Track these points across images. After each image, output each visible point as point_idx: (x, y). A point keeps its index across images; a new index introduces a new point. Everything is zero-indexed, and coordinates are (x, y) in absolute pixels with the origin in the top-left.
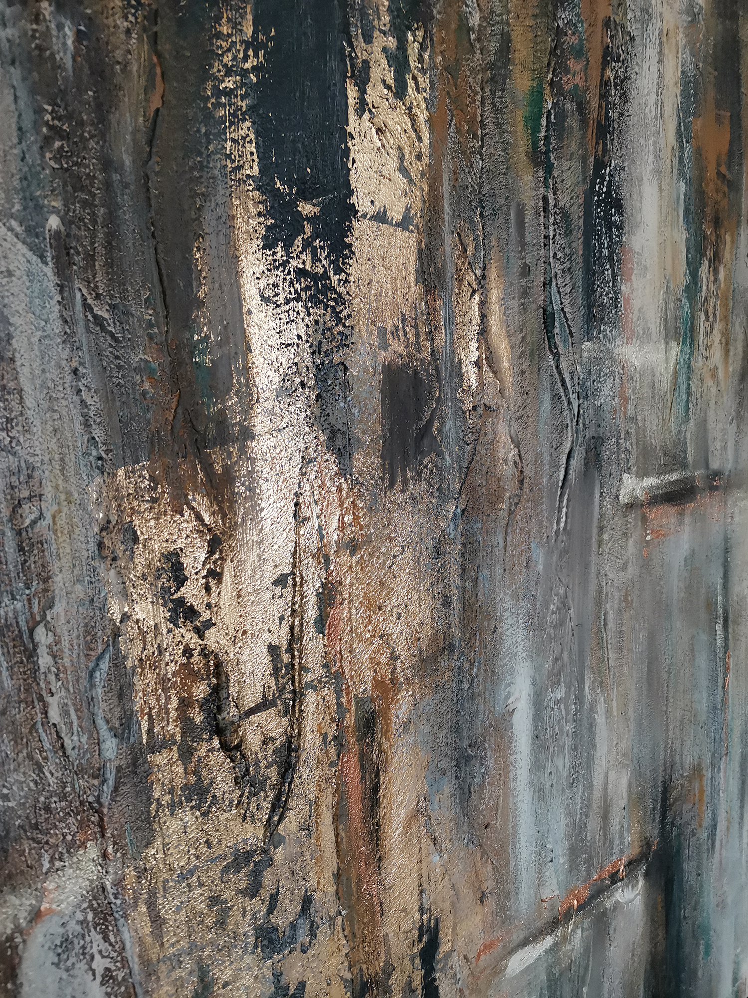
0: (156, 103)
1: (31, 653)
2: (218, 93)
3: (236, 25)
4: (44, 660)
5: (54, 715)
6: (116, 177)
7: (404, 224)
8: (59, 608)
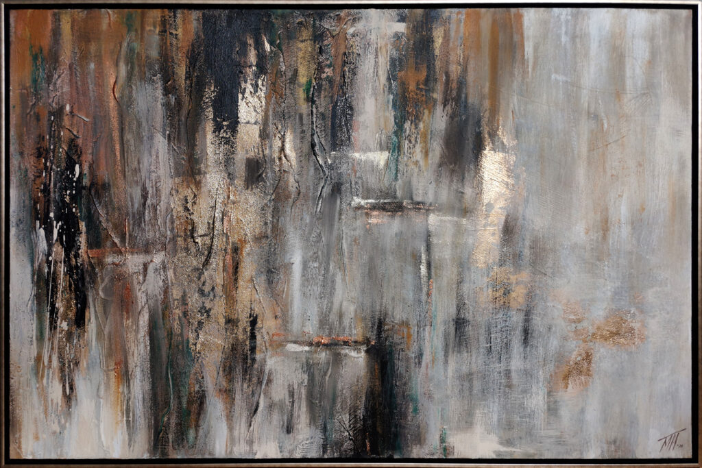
0: (190, 107)
1: (156, 210)
2: (204, 103)
3: (210, 89)
4: (158, 212)
5: (159, 223)
6: (181, 123)
7: (256, 123)
8: (162, 203)
